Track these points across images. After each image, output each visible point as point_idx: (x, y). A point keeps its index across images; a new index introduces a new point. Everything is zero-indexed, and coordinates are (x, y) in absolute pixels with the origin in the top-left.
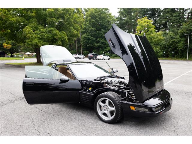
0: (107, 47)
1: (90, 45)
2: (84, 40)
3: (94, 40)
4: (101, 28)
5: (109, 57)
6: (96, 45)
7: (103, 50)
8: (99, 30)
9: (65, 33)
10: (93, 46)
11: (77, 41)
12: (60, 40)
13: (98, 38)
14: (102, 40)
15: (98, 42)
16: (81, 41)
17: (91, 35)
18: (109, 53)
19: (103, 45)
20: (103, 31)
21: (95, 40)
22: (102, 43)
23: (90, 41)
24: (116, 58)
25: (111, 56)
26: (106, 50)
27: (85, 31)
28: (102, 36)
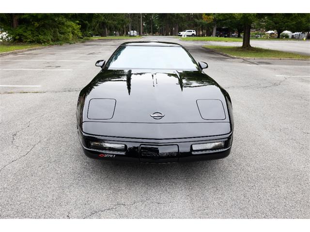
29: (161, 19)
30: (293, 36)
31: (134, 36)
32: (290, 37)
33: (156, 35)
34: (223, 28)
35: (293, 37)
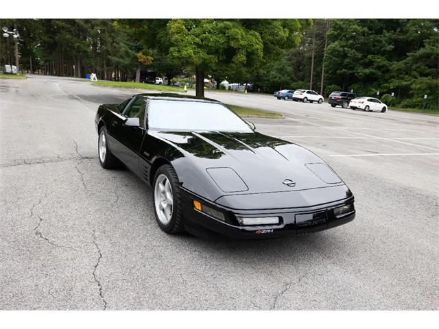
0: (391, 78)
1: (345, 70)
2: (330, 57)
3: (358, 60)
4: (385, 26)
5: (384, 105)
6: (362, 71)
7: (379, 87)
8: (376, 34)
9: (257, 34)
10: (354, 73)
11: (315, 58)
12: (244, 52)
13: (370, 53)
14: (379, 60)
15: (368, 64)
16: (324, 57)
17: (352, 44)
18: (393, 94)
19: (380, 73)
20: (387, 35)
21: (361, 59)
22: (379, 68)
23: (347, 60)
24: (412, 109)
25: (399, 103)
26: (386, 87)
27: (338, 33)
28: (381, 48)
29: (49, 50)
30: (230, 87)
31: (11, 73)
32: (227, 88)
33: (38, 74)
34: (149, 71)
35: (230, 89)
